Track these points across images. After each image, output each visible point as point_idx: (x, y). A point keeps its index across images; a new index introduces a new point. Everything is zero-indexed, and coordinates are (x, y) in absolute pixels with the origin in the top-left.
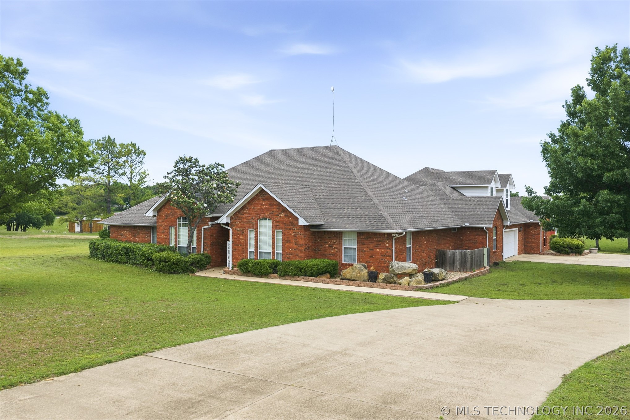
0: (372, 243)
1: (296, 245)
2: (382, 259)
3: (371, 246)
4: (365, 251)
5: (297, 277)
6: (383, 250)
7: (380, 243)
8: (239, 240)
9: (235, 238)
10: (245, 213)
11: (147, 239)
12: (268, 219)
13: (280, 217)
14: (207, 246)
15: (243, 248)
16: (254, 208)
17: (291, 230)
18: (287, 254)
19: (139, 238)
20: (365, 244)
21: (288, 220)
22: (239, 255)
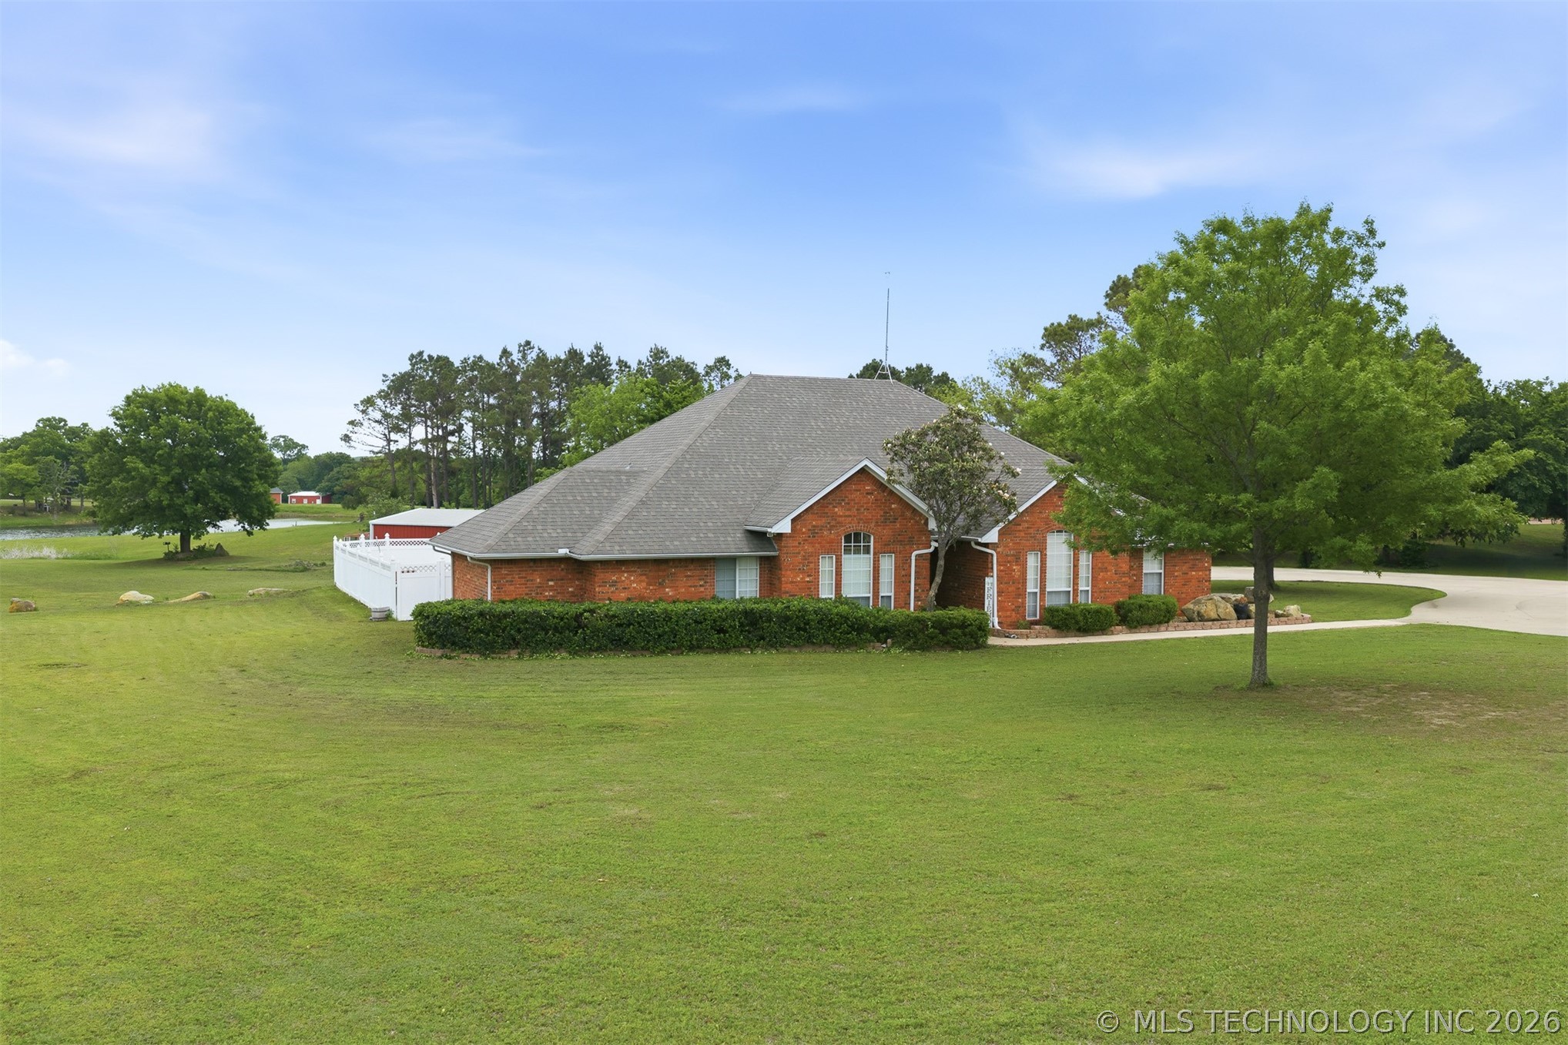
0: (1186, 563)
1: (1116, 574)
4: (1176, 576)
6: (1200, 573)
7: (1197, 562)
8: (1011, 574)
9: (1002, 571)
10: (1023, 521)
11: (702, 589)
12: (1065, 532)
14: (923, 591)
15: (1017, 588)
16: (1040, 512)
18: (1100, 592)
20: (1176, 566)
22: (1009, 602)
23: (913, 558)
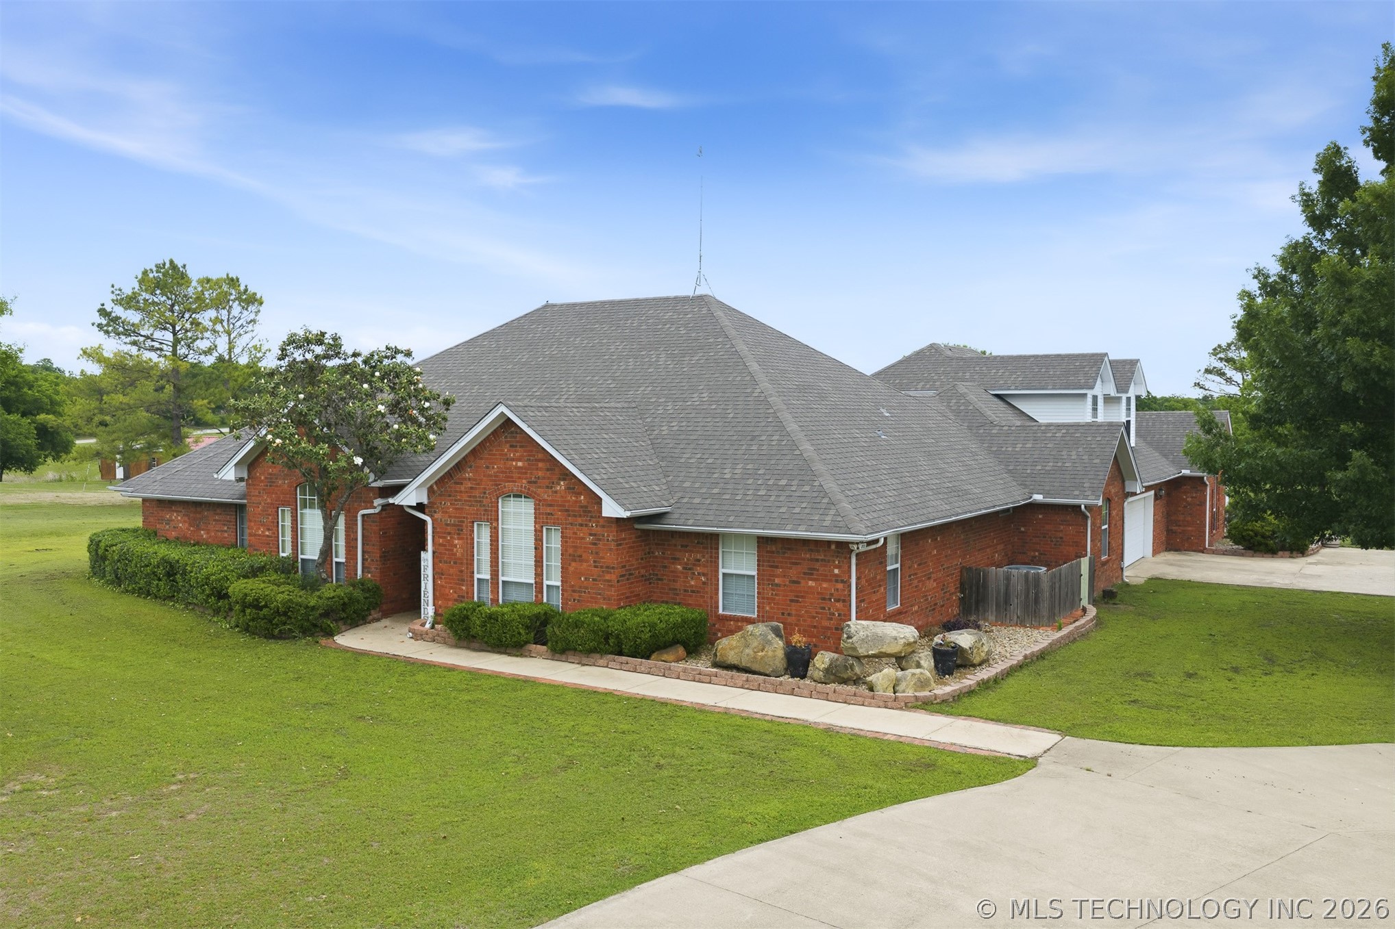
0: (796, 564)
1: (596, 567)
2: (824, 608)
3: (793, 572)
4: (777, 585)
5: (598, 656)
6: (825, 585)
7: (817, 565)
8: (452, 550)
9: (440, 545)
10: (465, 479)
11: (226, 535)
12: (525, 497)
13: (556, 492)
14: (373, 560)
15: (462, 571)
16: (487, 467)
17: (584, 528)
18: (574, 591)
19: (208, 532)
20: (777, 567)
21: (576, 502)
22: (451, 588)
23: (359, 519)
